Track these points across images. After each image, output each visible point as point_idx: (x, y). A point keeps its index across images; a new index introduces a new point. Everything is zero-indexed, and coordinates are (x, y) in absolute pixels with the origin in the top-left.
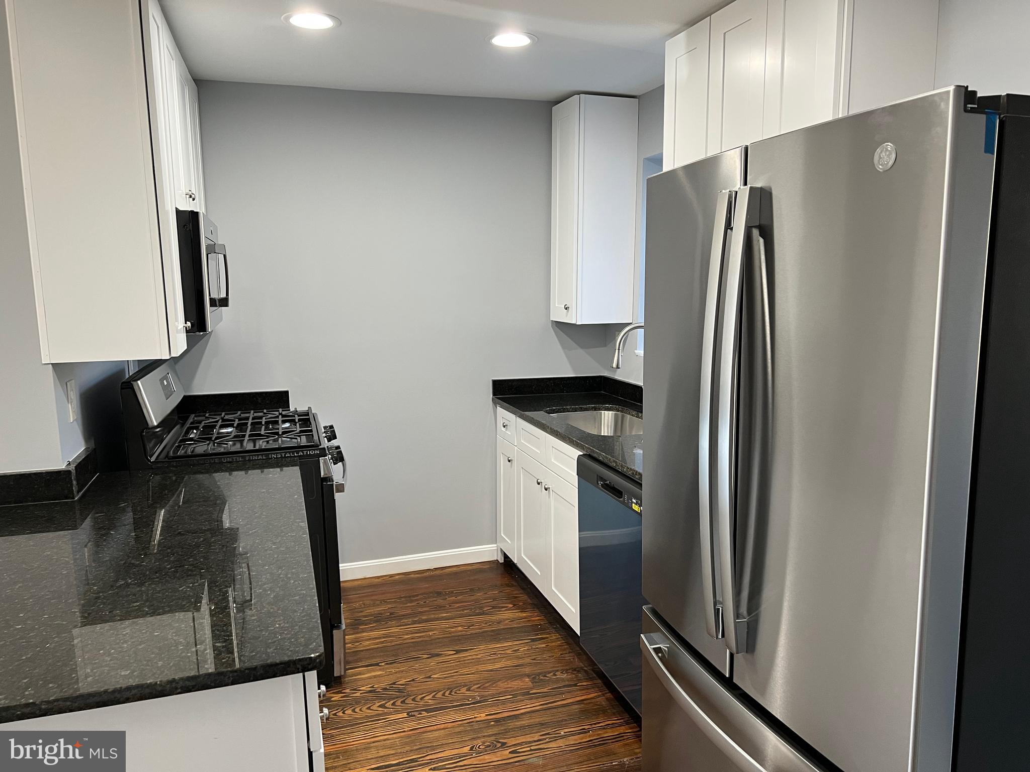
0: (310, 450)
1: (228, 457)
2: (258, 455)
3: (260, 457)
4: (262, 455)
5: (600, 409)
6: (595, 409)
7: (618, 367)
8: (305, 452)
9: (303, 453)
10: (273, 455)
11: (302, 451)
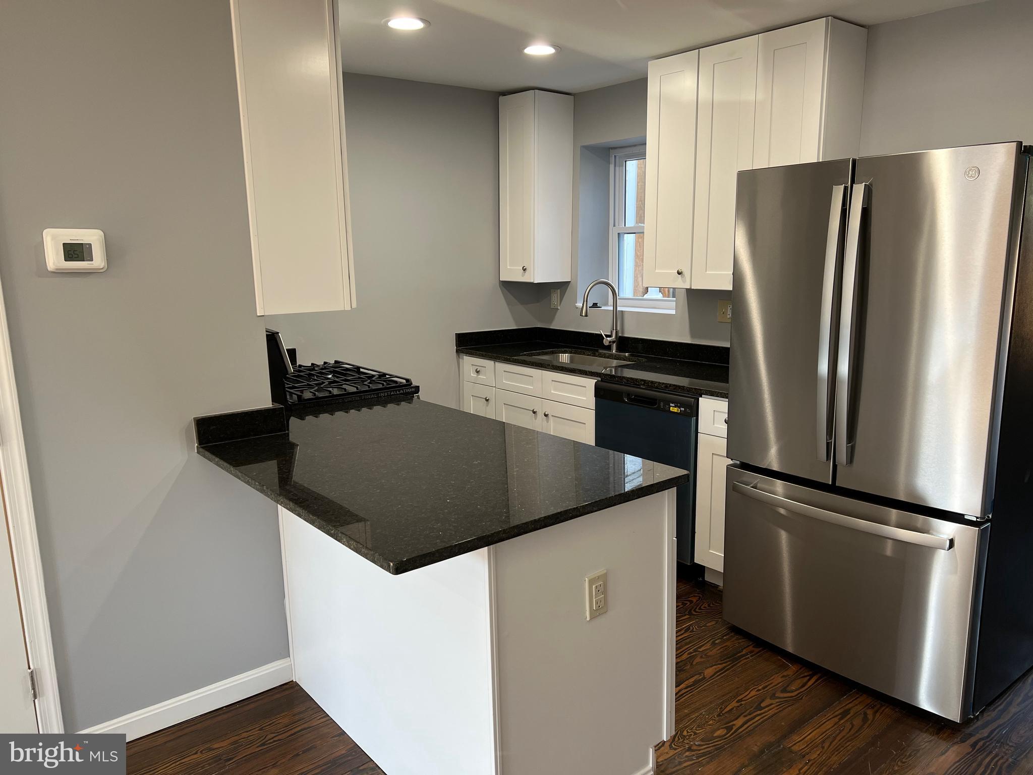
0: (408, 388)
1: (348, 397)
2: (371, 394)
3: (372, 396)
4: (374, 394)
5: (556, 353)
6: (553, 353)
7: (586, 316)
8: (405, 390)
9: (403, 391)
10: (382, 394)
11: (402, 389)
